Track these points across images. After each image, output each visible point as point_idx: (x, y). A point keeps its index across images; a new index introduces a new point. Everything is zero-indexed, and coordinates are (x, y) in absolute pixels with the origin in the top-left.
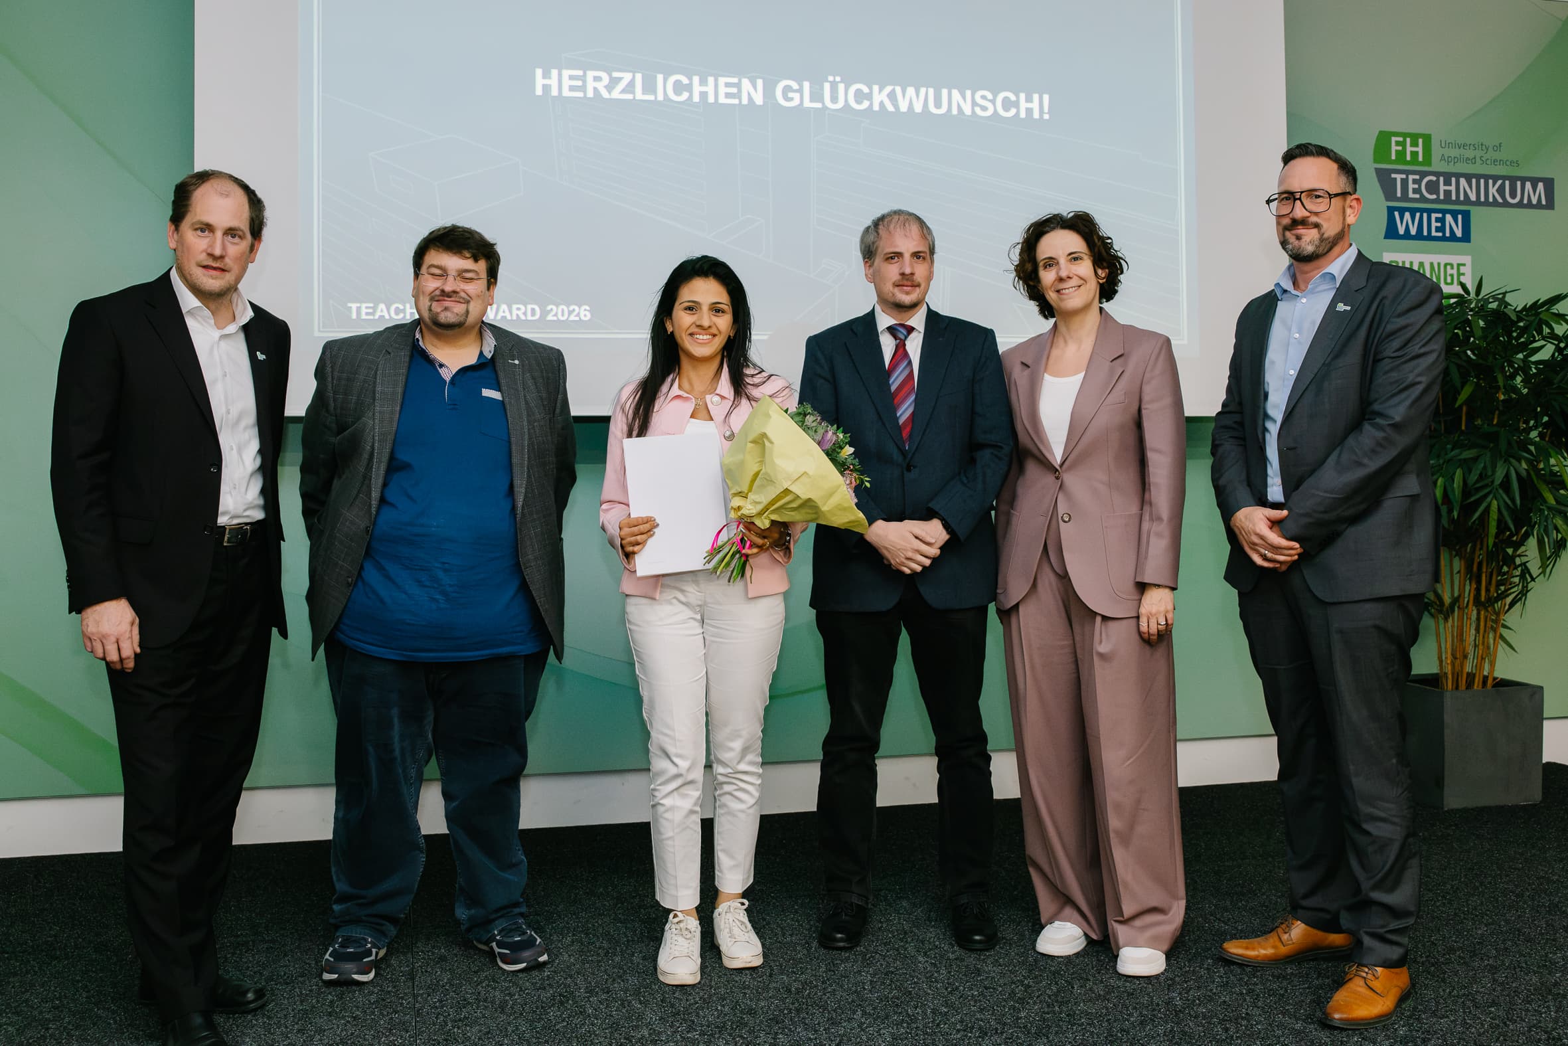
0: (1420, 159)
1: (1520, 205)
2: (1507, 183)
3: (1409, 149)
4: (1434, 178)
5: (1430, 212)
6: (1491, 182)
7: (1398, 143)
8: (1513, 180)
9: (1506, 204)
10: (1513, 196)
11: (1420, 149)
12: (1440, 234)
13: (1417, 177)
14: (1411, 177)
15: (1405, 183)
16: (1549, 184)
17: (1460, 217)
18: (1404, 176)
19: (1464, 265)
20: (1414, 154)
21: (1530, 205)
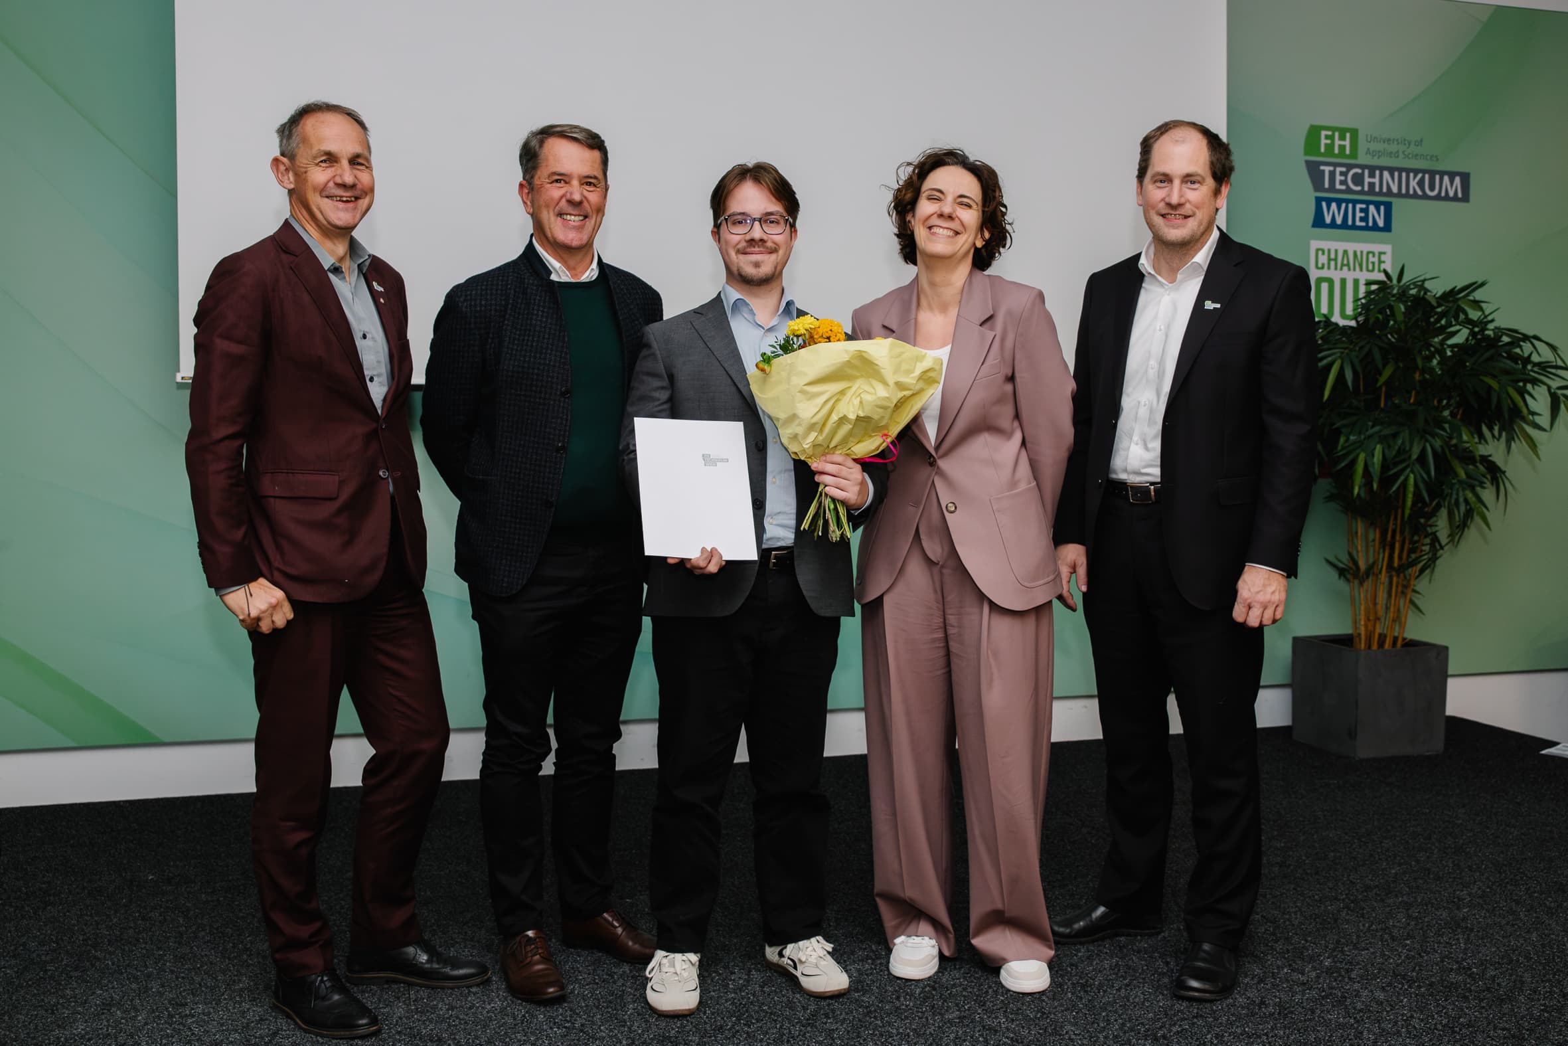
0: (1348, 152)
1: (1438, 198)
2: (1427, 176)
3: (1337, 142)
4: (1359, 171)
5: (1355, 202)
6: (1412, 175)
7: (1327, 137)
8: (1432, 174)
9: (1425, 197)
10: (1432, 188)
11: (1347, 143)
12: (1363, 224)
13: (1344, 169)
14: (1339, 170)
15: (1332, 174)
16: (1465, 178)
17: (1382, 208)
18: (1331, 168)
19: (1384, 253)
20: (1342, 148)
21: (1447, 198)
